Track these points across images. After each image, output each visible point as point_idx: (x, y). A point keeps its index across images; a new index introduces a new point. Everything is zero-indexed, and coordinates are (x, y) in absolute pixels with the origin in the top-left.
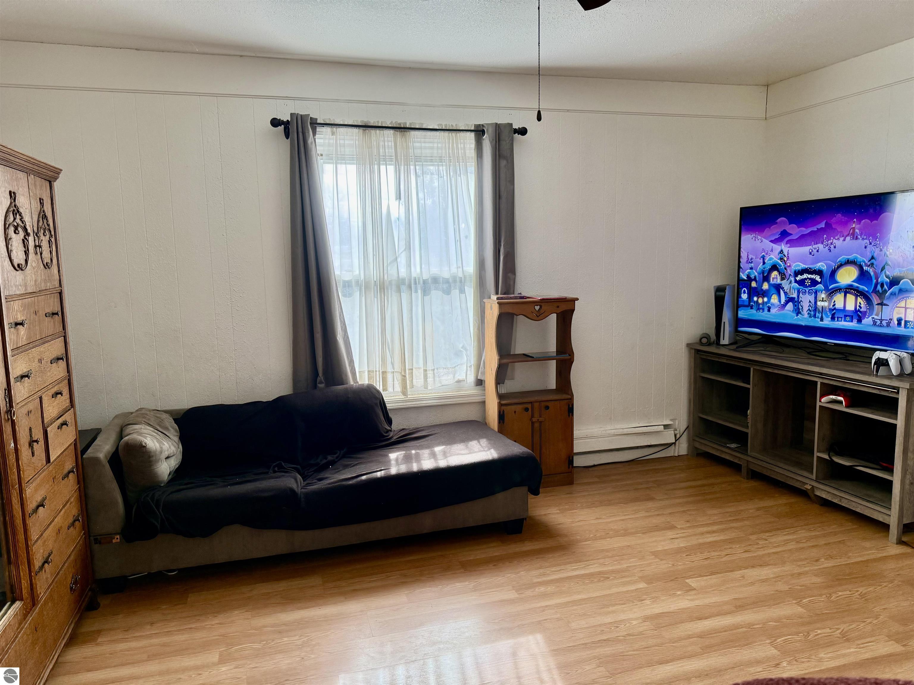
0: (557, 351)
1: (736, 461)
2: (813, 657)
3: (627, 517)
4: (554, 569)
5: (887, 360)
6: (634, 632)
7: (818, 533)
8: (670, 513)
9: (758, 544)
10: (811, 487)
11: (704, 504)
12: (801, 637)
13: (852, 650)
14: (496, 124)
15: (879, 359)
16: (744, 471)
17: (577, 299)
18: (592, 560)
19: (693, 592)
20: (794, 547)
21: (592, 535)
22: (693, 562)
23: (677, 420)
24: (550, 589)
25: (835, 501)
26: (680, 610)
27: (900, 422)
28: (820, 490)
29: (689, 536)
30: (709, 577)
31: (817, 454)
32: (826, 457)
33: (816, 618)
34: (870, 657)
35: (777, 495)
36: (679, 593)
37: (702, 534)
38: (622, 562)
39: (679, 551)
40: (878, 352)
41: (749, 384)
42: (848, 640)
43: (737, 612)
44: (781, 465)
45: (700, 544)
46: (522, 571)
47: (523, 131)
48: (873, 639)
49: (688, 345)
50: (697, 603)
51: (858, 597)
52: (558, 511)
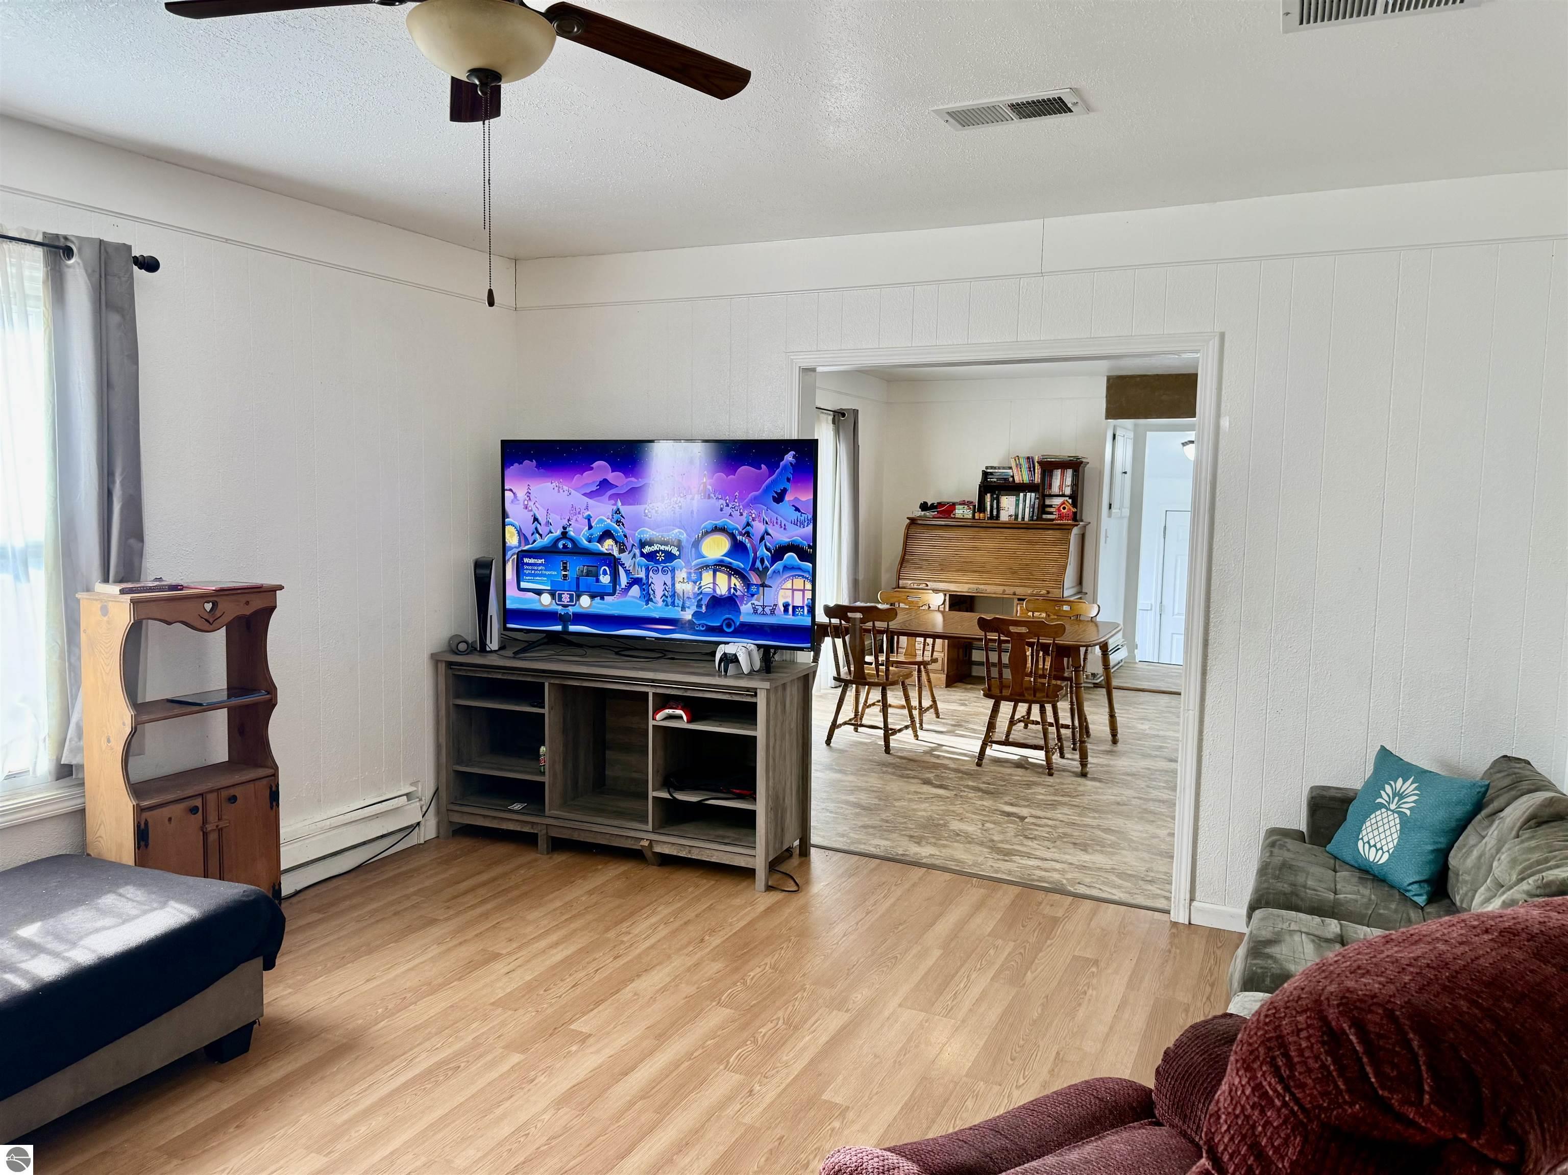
0: (228, 689)
1: (526, 829)
2: (779, 1065)
3: (417, 961)
4: (357, 1089)
5: (735, 655)
6: (555, 1130)
7: (679, 905)
8: (476, 935)
9: (622, 942)
10: (648, 842)
11: (515, 907)
12: (750, 1047)
13: (807, 1038)
14: (101, 242)
15: (725, 654)
16: (542, 843)
17: (281, 588)
18: (411, 1049)
19: (591, 1040)
20: (667, 931)
21: (380, 1011)
22: (560, 997)
23: (420, 783)
24: (377, 1122)
25: (683, 854)
26: (595, 1072)
27: (760, 732)
28: (661, 844)
29: (528, 961)
30: (596, 1011)
31: (652, 794)
32: (665, 795)
33: (749, 1015)
34: (827, 1039)
35: (600, 867)
36: (574, 1048)
37: (544, 952)
38: (461, 1034)
39: (530, 988)
40: (722, 646)
41: (544, 707)
42: (796, 1028)
43: (662, 1045)
44: (599, 820)
45: (553, 967)
46: (302, 1115)
47: (150, 265)
48: (817, 1015)
49: (432, 655)
50: (608, 1052)
51: (770, 971)
52: (290, 990)
